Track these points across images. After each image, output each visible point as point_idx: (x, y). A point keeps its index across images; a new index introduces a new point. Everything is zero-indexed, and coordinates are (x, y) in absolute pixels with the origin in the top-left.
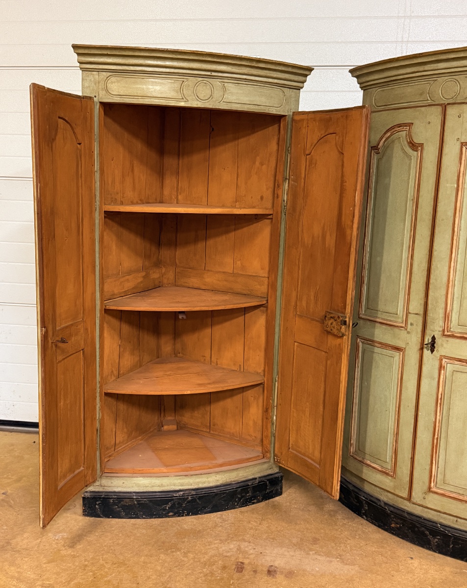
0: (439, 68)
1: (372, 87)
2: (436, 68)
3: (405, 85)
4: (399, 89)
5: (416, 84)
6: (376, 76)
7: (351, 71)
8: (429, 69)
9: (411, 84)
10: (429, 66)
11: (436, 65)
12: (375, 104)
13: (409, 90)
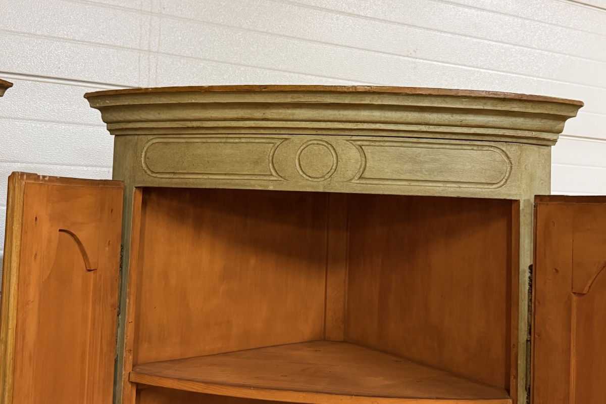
0: (296, 117)
1: (138, 133)
2: (291, 117)
3: (217, 140)
4: (204, 145)
5: (243, 140)
6: (152, 115)
7: (88, 96)
8: (275, 116)
9: (232, 140)
10: (275, 111)
11: (289, 111)
12: (147, 167)
13: (227, 150)
